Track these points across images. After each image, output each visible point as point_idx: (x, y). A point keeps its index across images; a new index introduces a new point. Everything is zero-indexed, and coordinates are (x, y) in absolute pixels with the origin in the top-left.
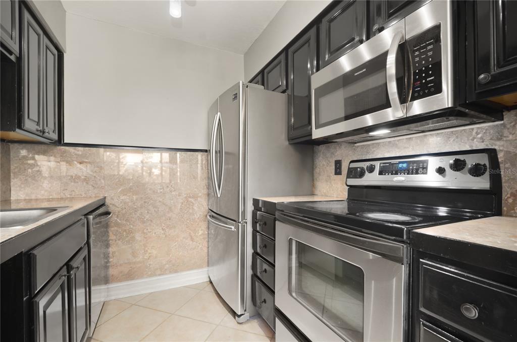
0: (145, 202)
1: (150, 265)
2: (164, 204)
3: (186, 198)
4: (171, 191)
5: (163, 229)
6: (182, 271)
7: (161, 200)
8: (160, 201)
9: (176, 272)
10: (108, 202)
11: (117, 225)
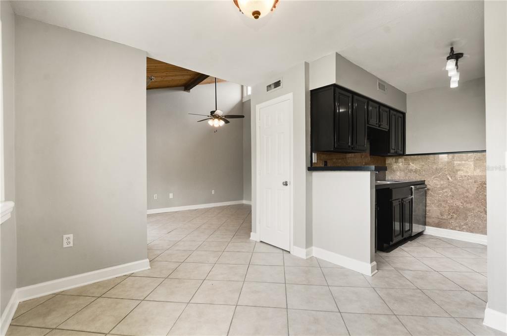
0: (449, 185)
1: (452, 222)
2: (462, 187)
3: (481, 184)
4: (468, 179)
5: (462, 203)
6: (476, 232)
7: (461, 184)
8: (459, 185)
9: (472, 232)
10: (426, 183)
11: (431, 196)
